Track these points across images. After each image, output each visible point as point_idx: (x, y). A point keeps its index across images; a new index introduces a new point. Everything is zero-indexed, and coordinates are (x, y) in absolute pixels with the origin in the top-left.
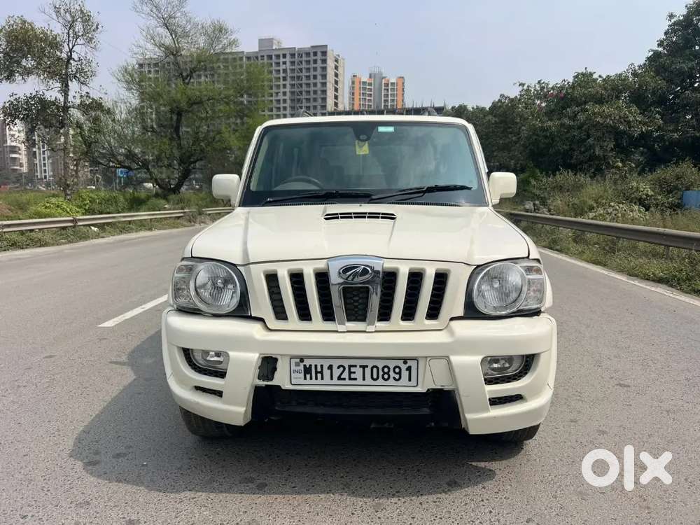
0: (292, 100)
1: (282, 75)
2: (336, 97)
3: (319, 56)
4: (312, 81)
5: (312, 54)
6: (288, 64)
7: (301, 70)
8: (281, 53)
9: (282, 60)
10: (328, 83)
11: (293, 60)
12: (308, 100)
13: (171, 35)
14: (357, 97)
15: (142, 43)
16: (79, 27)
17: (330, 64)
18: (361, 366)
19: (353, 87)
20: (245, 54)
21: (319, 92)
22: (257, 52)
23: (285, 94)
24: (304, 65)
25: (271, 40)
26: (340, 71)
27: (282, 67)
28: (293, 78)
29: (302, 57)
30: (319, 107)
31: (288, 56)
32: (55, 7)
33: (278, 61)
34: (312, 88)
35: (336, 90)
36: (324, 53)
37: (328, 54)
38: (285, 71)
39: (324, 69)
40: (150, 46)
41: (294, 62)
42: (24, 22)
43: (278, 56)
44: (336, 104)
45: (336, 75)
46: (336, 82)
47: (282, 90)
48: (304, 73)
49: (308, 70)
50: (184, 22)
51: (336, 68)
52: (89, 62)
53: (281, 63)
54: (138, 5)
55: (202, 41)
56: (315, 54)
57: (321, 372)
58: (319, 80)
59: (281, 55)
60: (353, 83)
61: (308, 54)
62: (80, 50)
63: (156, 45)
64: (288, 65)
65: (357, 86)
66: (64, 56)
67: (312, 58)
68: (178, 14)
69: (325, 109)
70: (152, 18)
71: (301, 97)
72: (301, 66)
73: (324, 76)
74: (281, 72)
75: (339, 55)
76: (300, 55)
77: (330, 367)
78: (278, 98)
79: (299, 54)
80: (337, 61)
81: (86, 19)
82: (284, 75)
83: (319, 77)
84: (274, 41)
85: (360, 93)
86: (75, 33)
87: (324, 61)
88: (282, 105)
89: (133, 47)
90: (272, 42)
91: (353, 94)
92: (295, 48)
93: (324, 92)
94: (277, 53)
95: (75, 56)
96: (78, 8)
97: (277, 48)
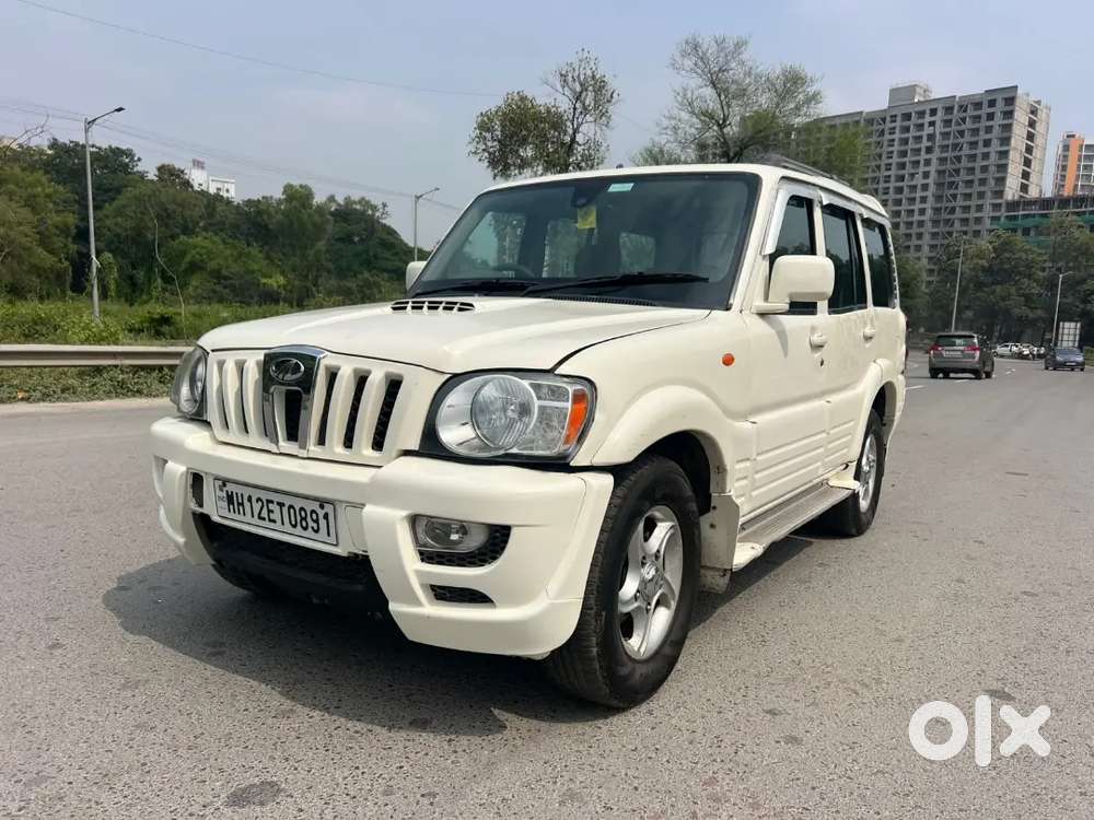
0: (939, 185)
1: (925, 143)
2: (1026, 175)
3: (1000, 106)
4: (981, 150)
5: (985, 105)
6: (938, 124)
7: (962, 133)
8: (927, 108)
9: (928, 119)
10: (1011, 152)
11: (949, 117)
12: (969, 183)
13: (719, 96)
14: (1071, 174)
15: (676, 111)
16: (589, 99)
17: (1021, 117)
18: (278, 504)
19: (1065, 157)
20: (864, 114)
21: (992, 169)
22: (885, 110)
23: (926, 175)
24: (969, 124)
25: (912, 89)
26: (1040, 128)
27: (928, 130)
28: (944, 148)
29: (965, 111)
30: (989, 194)
31: (940, 113)
32: (562, 75)
33: (920, 121)
34: (980, 163)
35: (1027, 163)
36: (1010, 101)
37: (1018, 102)
38: (931, 137)
39: (1008, 128)
40: (685, 115)
41: (951, 121)
42: (523, 99)
43: (921, 114)
44: (1024, 188)
45: (1031, 137)
46: (1029, 150)
47: (922, 169)
48: (968, 138)
49: (975, 131)
50: (742, 75)
51: (1032, 124)
52: (599, 145)
53: (926, 125)
54: (677, 59)
55: (764, 101)
56: (992, 103)
57: (242, 504)
58: (995, 147)
59: (928, 112)
60: (1066, 148)
61: (978, 105)
62: (588, 130)
63: (693, 113)
64: (939, 128)
65: (1073, 154)
66: (567, 139)
67: (986, 110)
68: (733, 65)
69: (1001, 197)
70: (694, 75)
71: (957, 179)
72: (963, 127)
73: (1006, 141)
74: (925, 138)
75: (1039, 102)
76: (963, 108)
77: (250, 499)
78: (913, 183)
79: (961, 107)
80: (1034, 112)
81: (600, 86)
82: (929, 144)
83: (995, 142)
84: (918, 90)
85: (1079, 166)
86: (585, 108)
87: (1009, 114)
88: (919, 194)
89: (663, 119)
90: (915, 91)
91: (1064, 168)
92: (954, 97)
93: (1003, 168)
94: (920, 108)
95: (579, 138)
96: (589, 73)
97: (922, 99)
